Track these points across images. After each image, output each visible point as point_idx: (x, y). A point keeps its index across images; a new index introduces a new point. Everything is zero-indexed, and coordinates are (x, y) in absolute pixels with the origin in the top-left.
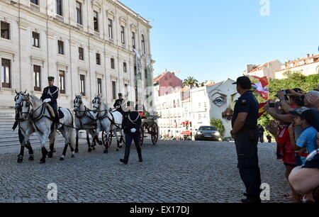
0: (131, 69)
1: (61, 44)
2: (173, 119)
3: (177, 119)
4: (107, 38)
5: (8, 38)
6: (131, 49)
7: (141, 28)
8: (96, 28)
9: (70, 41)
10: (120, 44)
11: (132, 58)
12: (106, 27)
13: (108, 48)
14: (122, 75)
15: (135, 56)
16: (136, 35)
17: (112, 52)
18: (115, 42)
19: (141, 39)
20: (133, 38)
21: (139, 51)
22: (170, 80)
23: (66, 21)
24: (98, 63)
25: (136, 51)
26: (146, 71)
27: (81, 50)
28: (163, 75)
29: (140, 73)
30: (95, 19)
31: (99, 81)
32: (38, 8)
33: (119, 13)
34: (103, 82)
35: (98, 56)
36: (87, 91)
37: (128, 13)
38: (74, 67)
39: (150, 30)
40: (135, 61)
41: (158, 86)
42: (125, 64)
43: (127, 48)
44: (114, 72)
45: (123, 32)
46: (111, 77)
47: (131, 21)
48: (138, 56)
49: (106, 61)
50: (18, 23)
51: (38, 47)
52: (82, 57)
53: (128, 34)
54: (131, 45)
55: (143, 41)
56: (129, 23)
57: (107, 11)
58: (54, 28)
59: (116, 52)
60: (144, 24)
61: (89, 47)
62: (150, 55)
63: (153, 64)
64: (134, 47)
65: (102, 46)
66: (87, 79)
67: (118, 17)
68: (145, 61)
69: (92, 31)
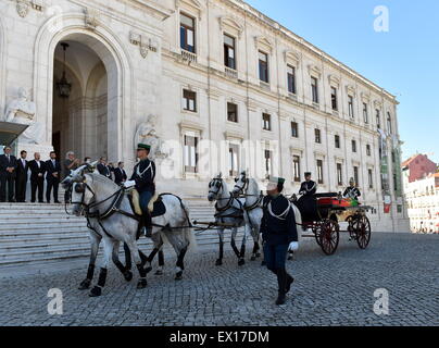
0: (375, 151)
1: (294, 125)
2: (427, 209)
3: (431, 209)
4: (346, 118)
5: (236, 121)
6: (375, 129)
7: (387, 104)
8: (334, 106)
9: (304, 122)
10: (362, 124)
11: (376, 139)
12: (346, 105)
13: (348, 128)
14: (366, 159)
15: (380, 138)
16: (381, 113)
17: (353, 133)
18: (356, 122)
19: (386, 117)
20: (378, 116)
21: (385, 131)
22: (422, 164)
23: (300, 99)
24: (338, 146)
25: (381, 131)
26: (393, 154)
27: (318, 132)
28: (413, 158)
29: (385, 157)
30: (333, 96)
31: (339, 166)
32: (268, 86)
33: (361, 89)
34: (343, 167)
35: (337, 139)
36: (325, 179)
37: (371, 88)
38: (310, 151)
39: (397, 106)
40: (380, 143)
41: (408, 171)
42: (368, 147)
43: (370, 128)
44: (356, 156)
45: (365, 110)
46: (353, 162)
47: (375, 97)
48: (384, 136)
49: (346, 144)
50: (247, 103)
51: (269, 129)
52: (318, 139)
53: (372, 112)
54: (375, 125)
55: (389, 120)
56: (373, 99)
57: (346, 87)
58: (286, 107)
59: (358, 132)
60: (390, 99)
61: (326, 129)
62: (397, 136)
63: (402, 146)
64: (379, 127)
65: (341, 126)
66: (325, 164)
67: (359, 93)
68: (392, 142)
69: (330, 110)
